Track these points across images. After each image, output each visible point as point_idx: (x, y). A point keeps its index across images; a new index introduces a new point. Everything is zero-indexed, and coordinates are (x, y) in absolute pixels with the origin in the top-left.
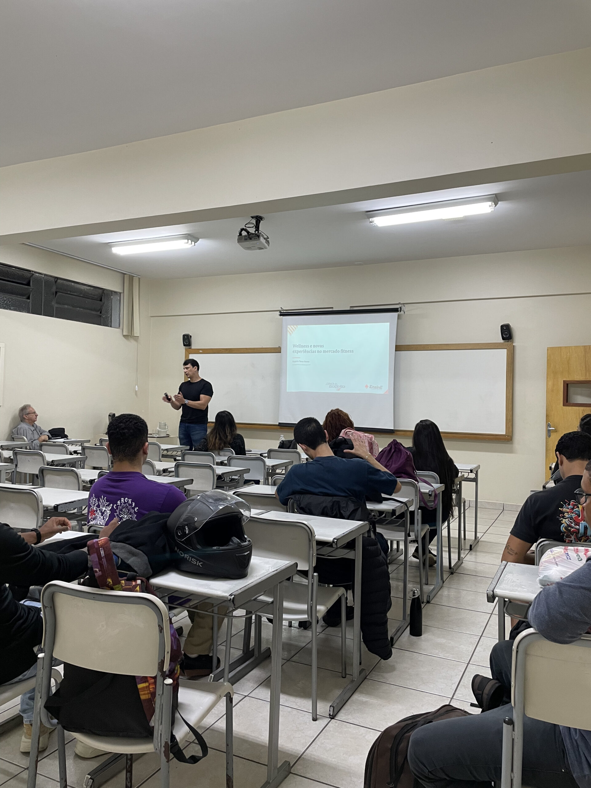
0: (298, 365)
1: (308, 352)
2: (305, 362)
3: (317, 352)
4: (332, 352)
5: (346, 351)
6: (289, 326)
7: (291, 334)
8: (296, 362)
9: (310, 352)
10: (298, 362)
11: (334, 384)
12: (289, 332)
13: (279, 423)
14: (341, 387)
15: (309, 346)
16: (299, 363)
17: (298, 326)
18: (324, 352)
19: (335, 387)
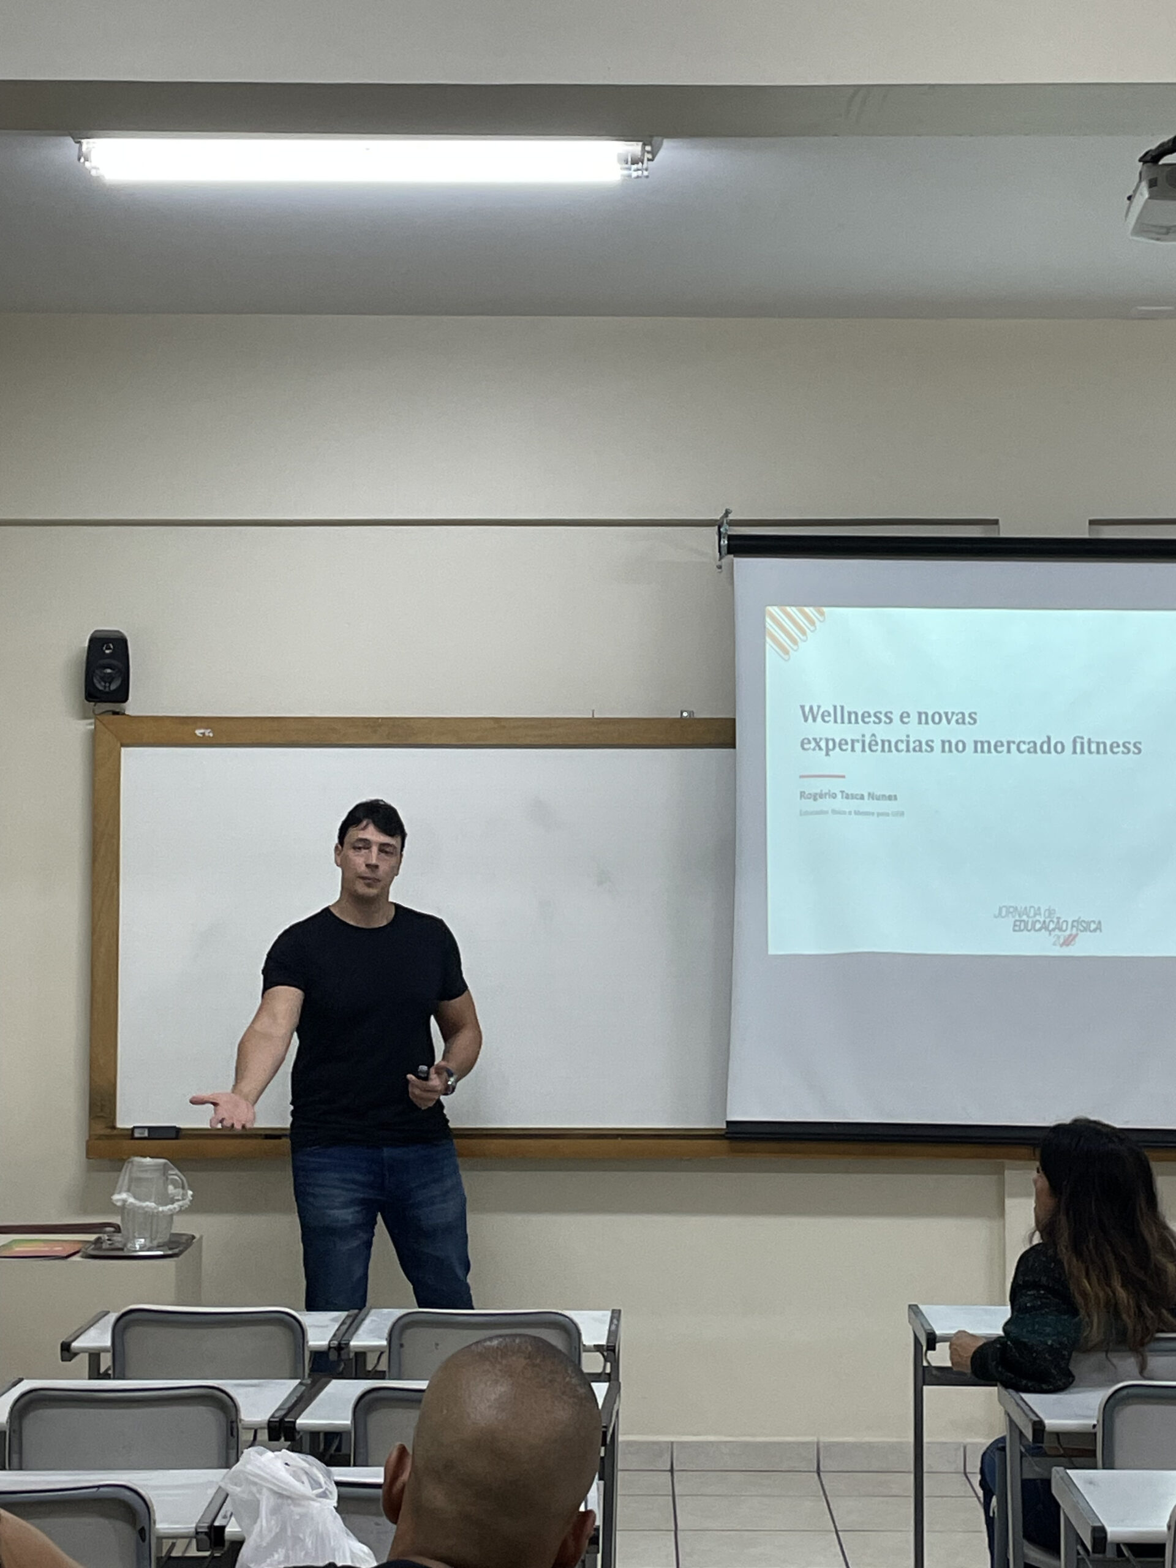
0: (834, 812)
1: (887, 746)
2: (871, 796)
3: (937, 746)
4: (1023, 747)
5: (1101, 748)
6: (774, 610)
7: (787, 652)
8: (815, 797)
9: (902, 746)
10: (834, 796)
11: (1038, 912)
12: (775, 640)
13: (728, 1123)
14: (1084, 926)
15: (896, 718)
16: (839, 803)
17: (825, 609)
18: (981, 746)
19: (1045, 926)
